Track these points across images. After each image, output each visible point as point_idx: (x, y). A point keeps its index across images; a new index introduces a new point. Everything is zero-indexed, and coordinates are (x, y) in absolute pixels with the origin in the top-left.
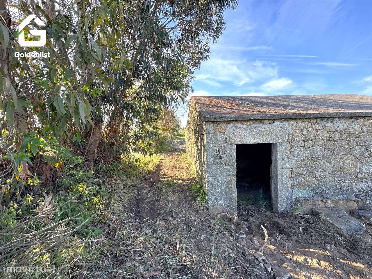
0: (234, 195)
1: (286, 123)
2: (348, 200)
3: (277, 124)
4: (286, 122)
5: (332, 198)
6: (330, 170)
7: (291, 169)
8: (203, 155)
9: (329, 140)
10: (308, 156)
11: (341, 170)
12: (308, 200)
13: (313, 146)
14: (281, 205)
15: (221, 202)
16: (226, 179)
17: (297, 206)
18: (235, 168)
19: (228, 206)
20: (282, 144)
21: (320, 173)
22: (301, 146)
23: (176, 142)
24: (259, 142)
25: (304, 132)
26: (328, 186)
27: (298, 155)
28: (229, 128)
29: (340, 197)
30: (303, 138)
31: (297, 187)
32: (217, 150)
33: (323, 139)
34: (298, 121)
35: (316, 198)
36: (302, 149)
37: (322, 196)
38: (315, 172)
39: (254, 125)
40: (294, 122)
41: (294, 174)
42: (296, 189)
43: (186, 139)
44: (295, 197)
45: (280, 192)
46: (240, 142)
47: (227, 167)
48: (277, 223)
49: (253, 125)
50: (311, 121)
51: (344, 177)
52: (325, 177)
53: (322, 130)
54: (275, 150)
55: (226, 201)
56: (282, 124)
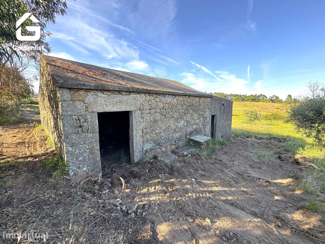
0: (98, 159)
1: (138, 96)
2: (172, 145)
3: (132, 95)
4: (139, 95)
5: (164, 145)
6: (163, 128)
7: (142, 130)
8: (60, 125)
9: (163, 109)
10: (152, 120)
11: (168, 127)
12: (152, 149)
13: (155, 113)
14: (136, 157)
15: (85, 169)
16: (88, 146)
17: (146, 155)
18: (97, 135)
19: (93, 170)
20: (136, 112)
21: (158, 131)
22: (148, 113)
23: (29, 111)
24: (118, 110)
25: (150, 103)
26: (163, 138)
27: (147, 119)
28: (89, 96)
29: (168, 144)
30: (150, 107)
31: (146, 142)
32: (77, 119)
33: (160, 108)
34: (146, 95)
35: (157, 147)
36: (149, 115)
37: (160, 145)
38: (156, 130)
39: (114, 95)
40: (143, 95)
41: (144, 133)
42: (145, 144)
43: (40, 107)
44: (144, 149)
45: (135, 148)
46: (102, 110)
47: (89, 135)
48: (133, 171)
49: (112, 96)
50: (154, 96)
51: (170, 131)
52: (161, 132)
53: (160, 102)
54: (131, 116)
55: (90, 166)
56: (136, 96)
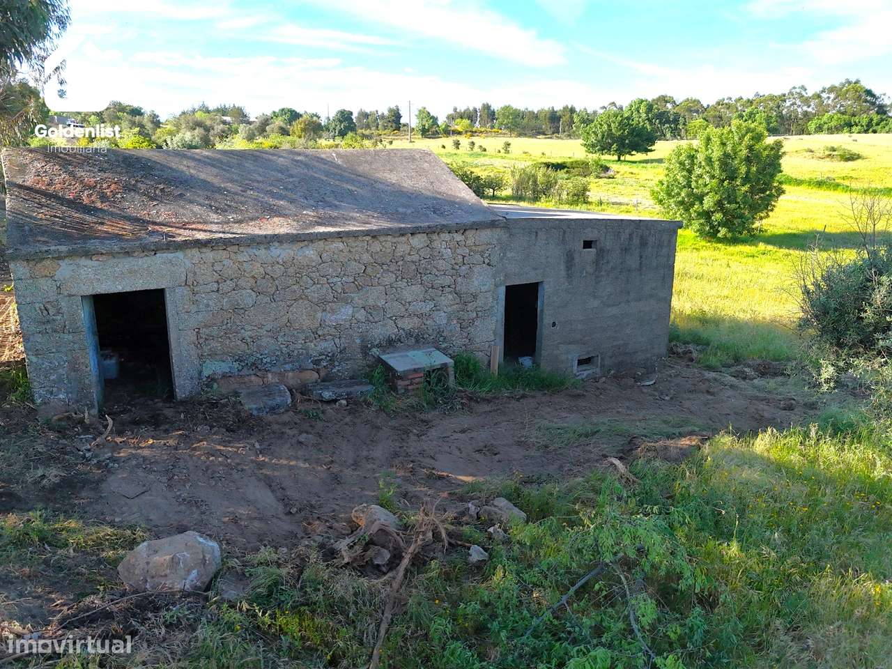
1: (180, 254)
2: (302, 369)
3: (162, 257)
4: (181, 252)
5: (274, 369)
6: (268, 327)
7: (197, 330)
9: (264, 278)
10: (226, 306)
11: (288, 324)
12: (230, 376)
13: (234, 290)
14: (180, 390)
15: (61, 396)
16: (66, 356)
17: (212, 387)
19: (77, 401)
20: (175, 290)
21: (249, 333)
22: (212, 291)
24: (128, 289)
25: (217, 268)
26: (267, 352)
27: (208, 306)
28: (61, 268)
29: (288, 367)
30: (216, 277)
31: (209, 357)
32: (43, 308)
33: (253, 277)
34: (204, 250)
35: (245, 372)
36: (214, 295)
37: (257, 367)
38: (243, 331)
39: (115, 260)
40: (195, 251)
41: (201, 338)
42: (208, 361)
44: (206, 373)
45: (177, 369)
46: (88, 292)
47: (66, 336)
49: (112, 261)
50: (228, 249)
51: (294, 335)
52: (259, 338)
53: (251, 262)
55: (71, 393)
56: (172, 255)
